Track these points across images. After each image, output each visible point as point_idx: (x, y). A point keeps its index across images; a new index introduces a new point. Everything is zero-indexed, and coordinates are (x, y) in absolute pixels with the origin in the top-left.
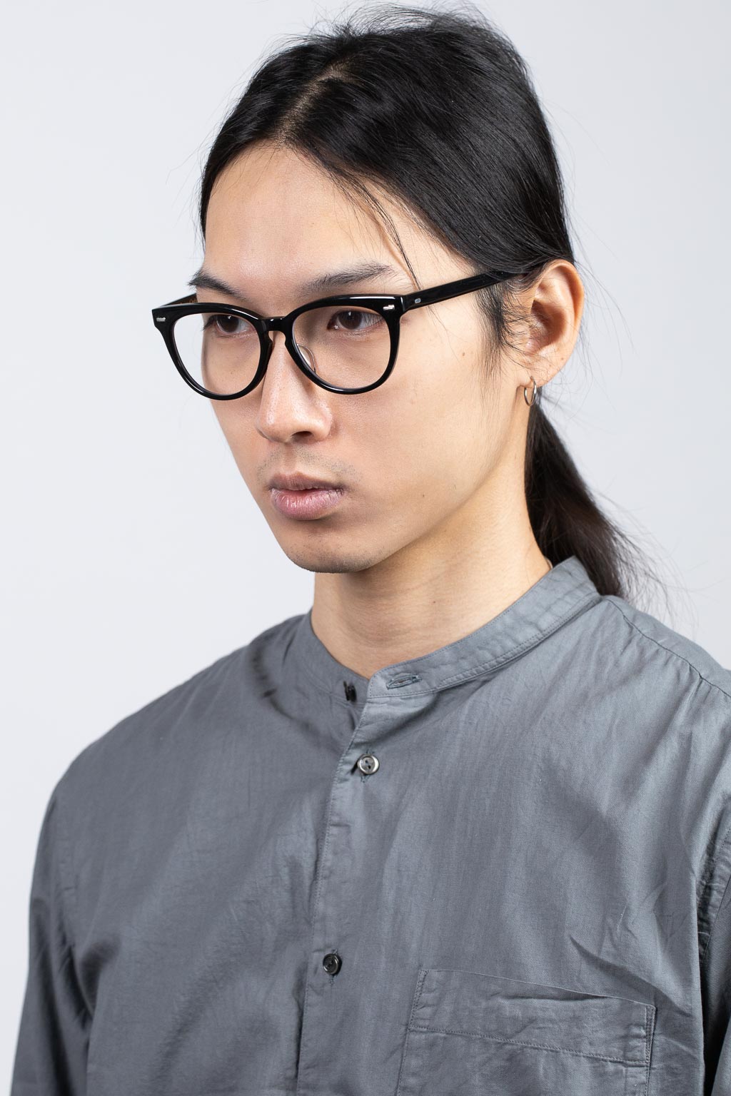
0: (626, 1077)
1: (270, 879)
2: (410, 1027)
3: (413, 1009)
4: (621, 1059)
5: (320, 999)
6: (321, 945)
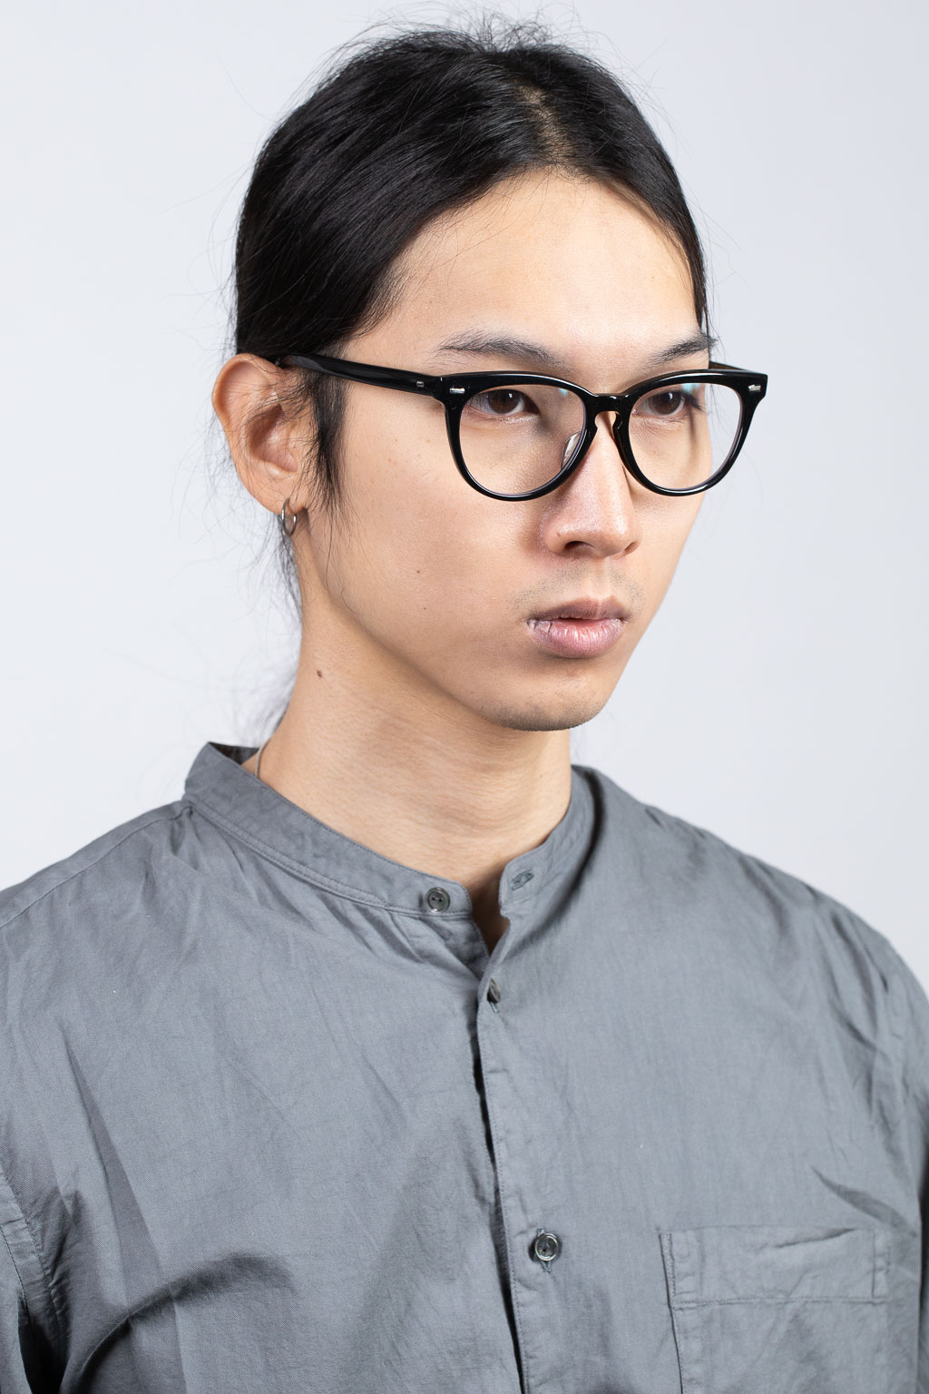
0: (879, 1319)
2: (674, 1305)
3: (670, 1283)
4: (871, 1299)
5: (534, 1294)
6: (524, 1226)
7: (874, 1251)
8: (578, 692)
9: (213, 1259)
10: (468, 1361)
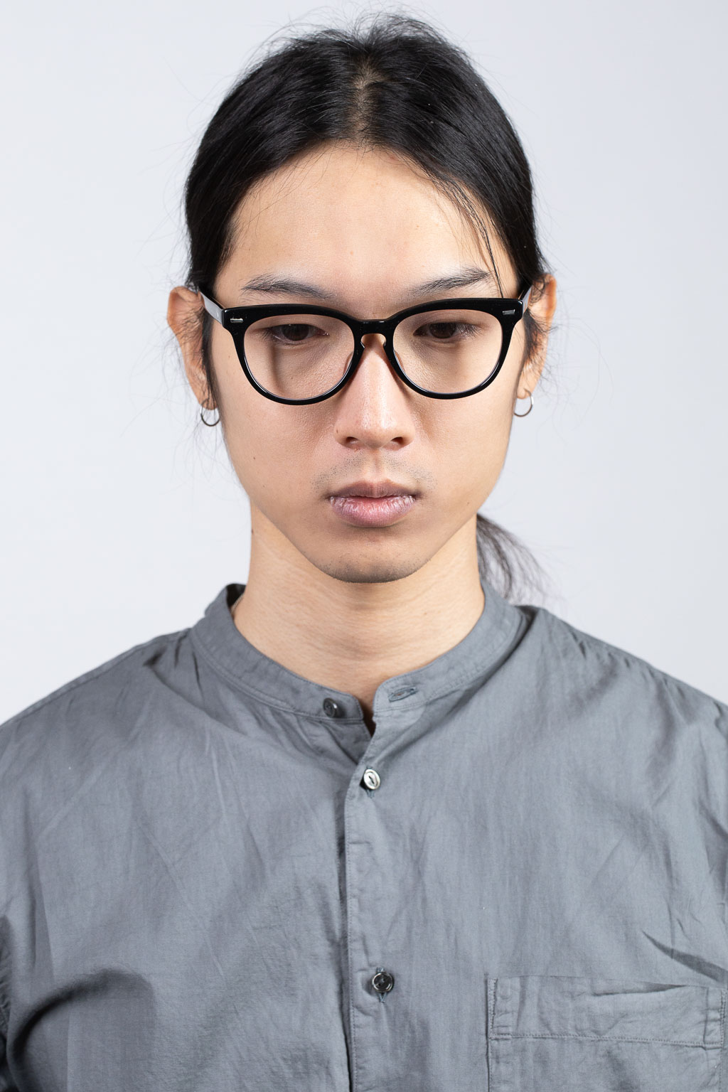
0: (708, 1060)
1: (293, 903)
2: (491, 1035)
3: (490, 1018)
4: (701, 1043)
5: (370, 1019)
6: (365, 965)
7: (707, 1005)
8: (381, 554)
9: (90, 973)
10: (300, 1066)
